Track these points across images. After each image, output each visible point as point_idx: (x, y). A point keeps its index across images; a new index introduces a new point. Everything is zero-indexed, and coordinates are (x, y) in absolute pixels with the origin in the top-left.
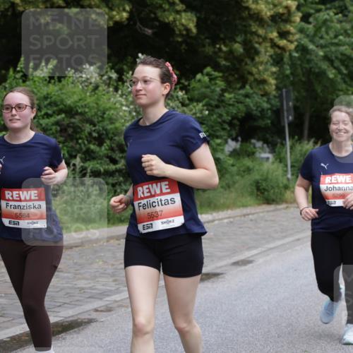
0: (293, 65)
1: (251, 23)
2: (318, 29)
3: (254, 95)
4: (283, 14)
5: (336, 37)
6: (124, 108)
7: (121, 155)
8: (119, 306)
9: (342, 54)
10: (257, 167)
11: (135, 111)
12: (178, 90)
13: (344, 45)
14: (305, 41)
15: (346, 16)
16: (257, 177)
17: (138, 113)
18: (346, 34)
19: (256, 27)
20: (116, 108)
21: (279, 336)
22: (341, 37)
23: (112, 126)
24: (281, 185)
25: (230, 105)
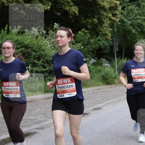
0: (118, 28)
1: (101, 10)
2: (128, 13)
3: (102, 40)
4: (114, 7)
5: (136, 16)
6: (49, 45)
7: (47, 65)
8: (47, 127)
9: (138, 23)
10: (103, 70)
11: (53, 47)
13: (139, 20)
14: (123, 18)
15: (140, 7)
16: (103, 74)
17: (54, 47)
18: (140, 15)
19: (103, 12)
20: (46, 45)
21: (112, 139)
22: (138, 16)
23: (44, 53)
24: (113, 77)
25: (92, 44)
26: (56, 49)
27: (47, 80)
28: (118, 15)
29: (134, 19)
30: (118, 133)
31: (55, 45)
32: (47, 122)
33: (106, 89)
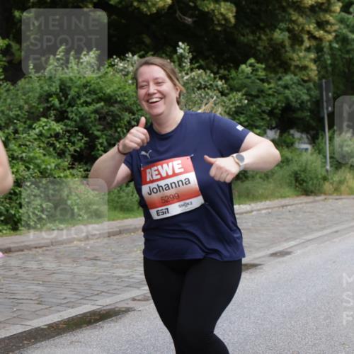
0: (333, 56)
1: (291, 11)
3: (294, 86)
4: (322, 4)
10: (296, 158)
12: (217, 79)
14: (345, 31)
16: (296, 168)
19: (297, 16)
21: (317, 329)
24: (320, 176)
25: (269, 95)
28: (332, 25)
30: (331, 314)
33: (303, 207)
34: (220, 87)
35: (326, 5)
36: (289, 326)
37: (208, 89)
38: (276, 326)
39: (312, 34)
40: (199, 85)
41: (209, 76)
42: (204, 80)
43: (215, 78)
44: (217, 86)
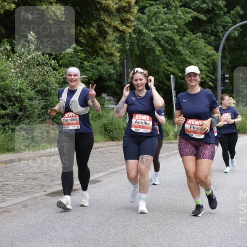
0: (132, 44)
1: (102, 13)
2: (150, 18)
3: (104, 63)
4: (125, 7)
5: (162, 24)
6: (12, 71)
7: (9, 104)
8: (4, 211)
9: (166, 37)
10: (105, 114)
11: (20, 73)
12: (52, 59)
13: (167, 30)
14: (140, 26)
15: (170, 9)
16: (106, 122)
17: (22, 74)
18: (170, 22)
19: (105, 16)
20: (7, 70)
21: (116, 235)
22: (166, 24)
23: (4, 83)
24: (122, 128)
25: (87, 70)
26: (24, 77)
27: (9, 130)
28: (132, 21)
29: (160, 29)
30: (126, 224)
31: (24, 70)
32: (6, 203)
33: (110, 149)
34: (53, 65)
35: (128, 8)
36: (96, 233)
37: (44, 65)
38: (87, 233)
39: (117, 28)
40: (38, 63)
41: (46, 57)
42: (41, 59)
43: (50, 59)
44: (51, 64)
